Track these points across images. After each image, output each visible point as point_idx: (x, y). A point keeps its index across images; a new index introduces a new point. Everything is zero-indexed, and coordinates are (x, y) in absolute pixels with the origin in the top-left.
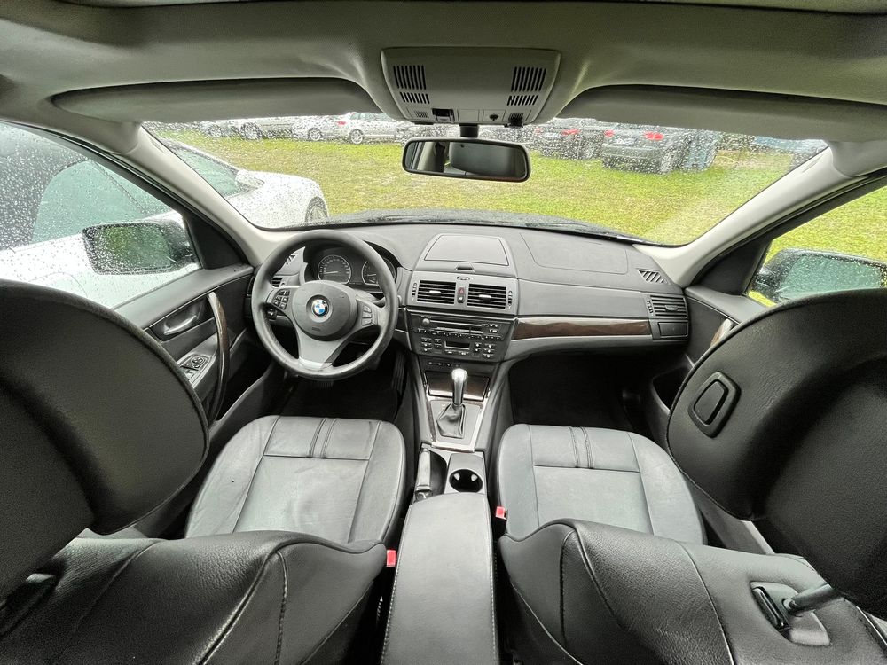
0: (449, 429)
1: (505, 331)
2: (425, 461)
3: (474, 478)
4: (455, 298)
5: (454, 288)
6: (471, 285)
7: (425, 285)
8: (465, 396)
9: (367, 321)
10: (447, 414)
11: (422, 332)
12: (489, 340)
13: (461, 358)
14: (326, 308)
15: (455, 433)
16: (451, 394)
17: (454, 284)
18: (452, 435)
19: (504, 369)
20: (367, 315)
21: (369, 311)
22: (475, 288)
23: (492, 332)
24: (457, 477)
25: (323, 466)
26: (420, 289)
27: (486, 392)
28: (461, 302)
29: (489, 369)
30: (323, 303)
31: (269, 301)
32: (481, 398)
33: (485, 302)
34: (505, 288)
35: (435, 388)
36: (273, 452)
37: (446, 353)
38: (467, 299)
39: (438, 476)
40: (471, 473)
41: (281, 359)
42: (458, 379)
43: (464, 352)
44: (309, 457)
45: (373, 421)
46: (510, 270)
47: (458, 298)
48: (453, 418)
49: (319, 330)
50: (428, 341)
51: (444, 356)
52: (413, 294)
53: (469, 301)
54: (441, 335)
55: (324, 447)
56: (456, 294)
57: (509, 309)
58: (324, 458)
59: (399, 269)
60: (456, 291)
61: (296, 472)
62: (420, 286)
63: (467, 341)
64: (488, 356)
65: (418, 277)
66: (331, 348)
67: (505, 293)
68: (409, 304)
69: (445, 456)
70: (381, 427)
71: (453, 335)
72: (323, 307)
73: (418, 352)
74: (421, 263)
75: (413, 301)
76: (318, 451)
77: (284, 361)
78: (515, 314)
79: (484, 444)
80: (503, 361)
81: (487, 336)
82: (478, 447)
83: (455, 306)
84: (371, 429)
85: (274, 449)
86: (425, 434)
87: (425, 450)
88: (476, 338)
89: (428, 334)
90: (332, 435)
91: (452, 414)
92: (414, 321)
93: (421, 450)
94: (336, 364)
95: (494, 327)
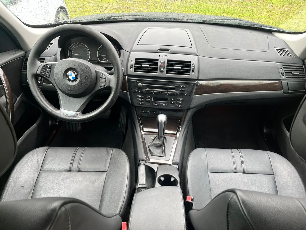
0: (156, 151)
1: (190, 89)
2: (142, 170)
3: (172, 179)
4: (158, 69)
5: (157, 63)
6: (168, 61)
7: (139, 61)
8: (166, 131)
9: (103, 84)
10: (154, 142)
11: (138, 92)
12: (180, 95)
13: (162, 108)
14: (76, 76)
15: (160, 153)
16: (156, 130)
17: (157, 60)
18: (158, 155)
19: (190, 114)
20: (103, 80)
21: (104, 77)
22: (171, 63)
23: (182, 90)
24: (162, 179)
25: (79, 176)
26: (135, 66)
27: (179, 129)
28: (162, 72)
29: (180, 114)
30: (74, 73)
31: (39, 72)
32: (175, 133)
33: (177, 71)
34: (190, 62)
35: (147, 127)
36: (46, 169)
37: (153, 105)
38: (165, 70)
39: (150, 180)
40: (171, 176)
41: (49, 110)
42: (162, 121)
43: (164, 104)
44: (69, 171)
45: (108, 148)
46: (193, 50)
47: (160, 69)
48: (159, 145)
49: (72, 90)
50: (142, 98)
51: (152, 106)
52: (131, 67)
53: (167, 71)
54: (150, 93)
55: (79, 164)
56: (159, 67)
57: (193, 76)
58: (79, 171)
59: (122, 51)
60: (159, 64)
61: (62, 180)
62: (136, 61)
63: (166, 97)
64: (180, 106)
65: (134, 56)
66: (80, 102)
67: (190, 65)
68: (129, 73)
69: (155, 167)
70: (113, 151)
71: (157, 93)
72: (74, 75)
73: (136, 104)
74: (136, 47)
75: (131, 71)
76: (75, 167)
77: (51, 111)
78: (196, 78)
79: (177, 160)
80: (189, 109)
81: (179, 93)
82: (174, 161)
83: (158, 74)
84: (108, 153)
85: (47, 167)
86: (142, 155)
87: (142, 164)
88: (172, 95)
89: (142, 93)
90: (83, 157)
91: (157, 142)
92: (132, 85)
93: (140, 164)
94: (84, 112)
95: (183, 87)
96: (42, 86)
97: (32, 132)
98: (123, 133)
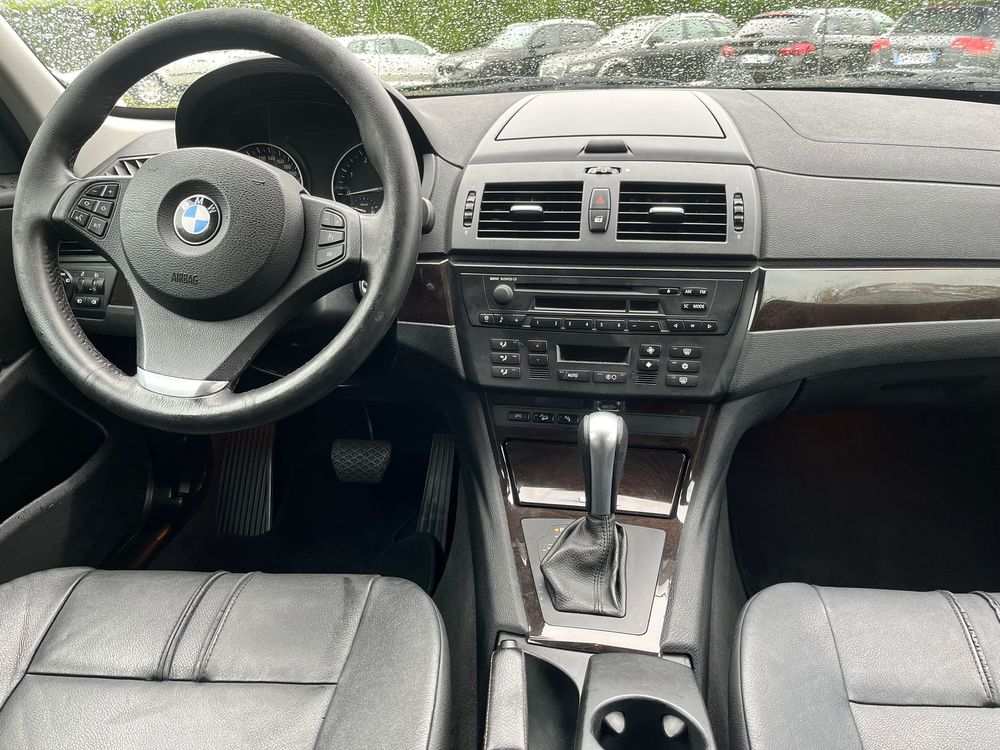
0: (579, 590)
1: (726, 307)
2: (509, 676)
3: (672, 727)
4: (584, 222)
5: (579, 197)
6: (625, 186)
7: (499, 194)
8: (626, 503)
10: (570, 546)
11: (493, 324)
12: (684, 332)
13: (604, 390)
14: (214, 216)
15: (597, 600)
16: (577, 498)
17: (579, 185)
18: (591, 608)
19: (727, 426)
20: (332, 236)
21: (338, 223)
22: (635, 194)
23: (691, 309)
24: (617, 723)
25: (193, 707)
26: (482, 216)
27: (683, 486)
28: (599, 230)
29: (684, 426)
30: (207, 204)
31: (60, 214)
32: (664, 508)
33: (667, 227)
34: (721, 188)
35: (532, 482)
36: (56, 664)
37: (561, 378)
38: (614, 222)
40: (666, 711)
41: (82, 373)
42: (602, 440)
43: (610, 373)
44: (157, 678)
45: (354, 577)
46: (735, 144)
47: (591, 219)
48: (590, 559)
49: (192, 280)
50: (511, 349)
51: (556, 386)
52: (468, 220)
53: (621, 227)
54: (544, 327)
55: (207, 646)
56: (584, 213)
57: (737, 242)
58: (202, 680)
59: (431, 161)
60: (585, 203)
61: (110, 722)
62: (485, 197)
63: (621, 340)
64: (683, 380)
65: (477, 178)
66: (226, 340)
67: (723, 199)
68: (456, 244)
69: (575, 667)
70: (373, 589)
71: (578, 326)
72: (203, 215)
73: (484, 379)
74: (487, 145)
75: (466, 236)
76: (185, 661)
77: (90, 379)
78: (755, 252)
79: (687, 633)
80: (726, 397)
81: (677, 318)
82: (670, 639)
83: (584, 242)
84: (350, 595)
85: (66, 655)
86: (509, 607)
87: (510, 644)
88: (646, 330)
89: (509, 327)
90: (234, 613)
91: (583, 545)
92: (469, 293)
93: (498, 648)
95: (696, 295)
96: (102, 315)
97: (46, 511)
98: (437, 545)
